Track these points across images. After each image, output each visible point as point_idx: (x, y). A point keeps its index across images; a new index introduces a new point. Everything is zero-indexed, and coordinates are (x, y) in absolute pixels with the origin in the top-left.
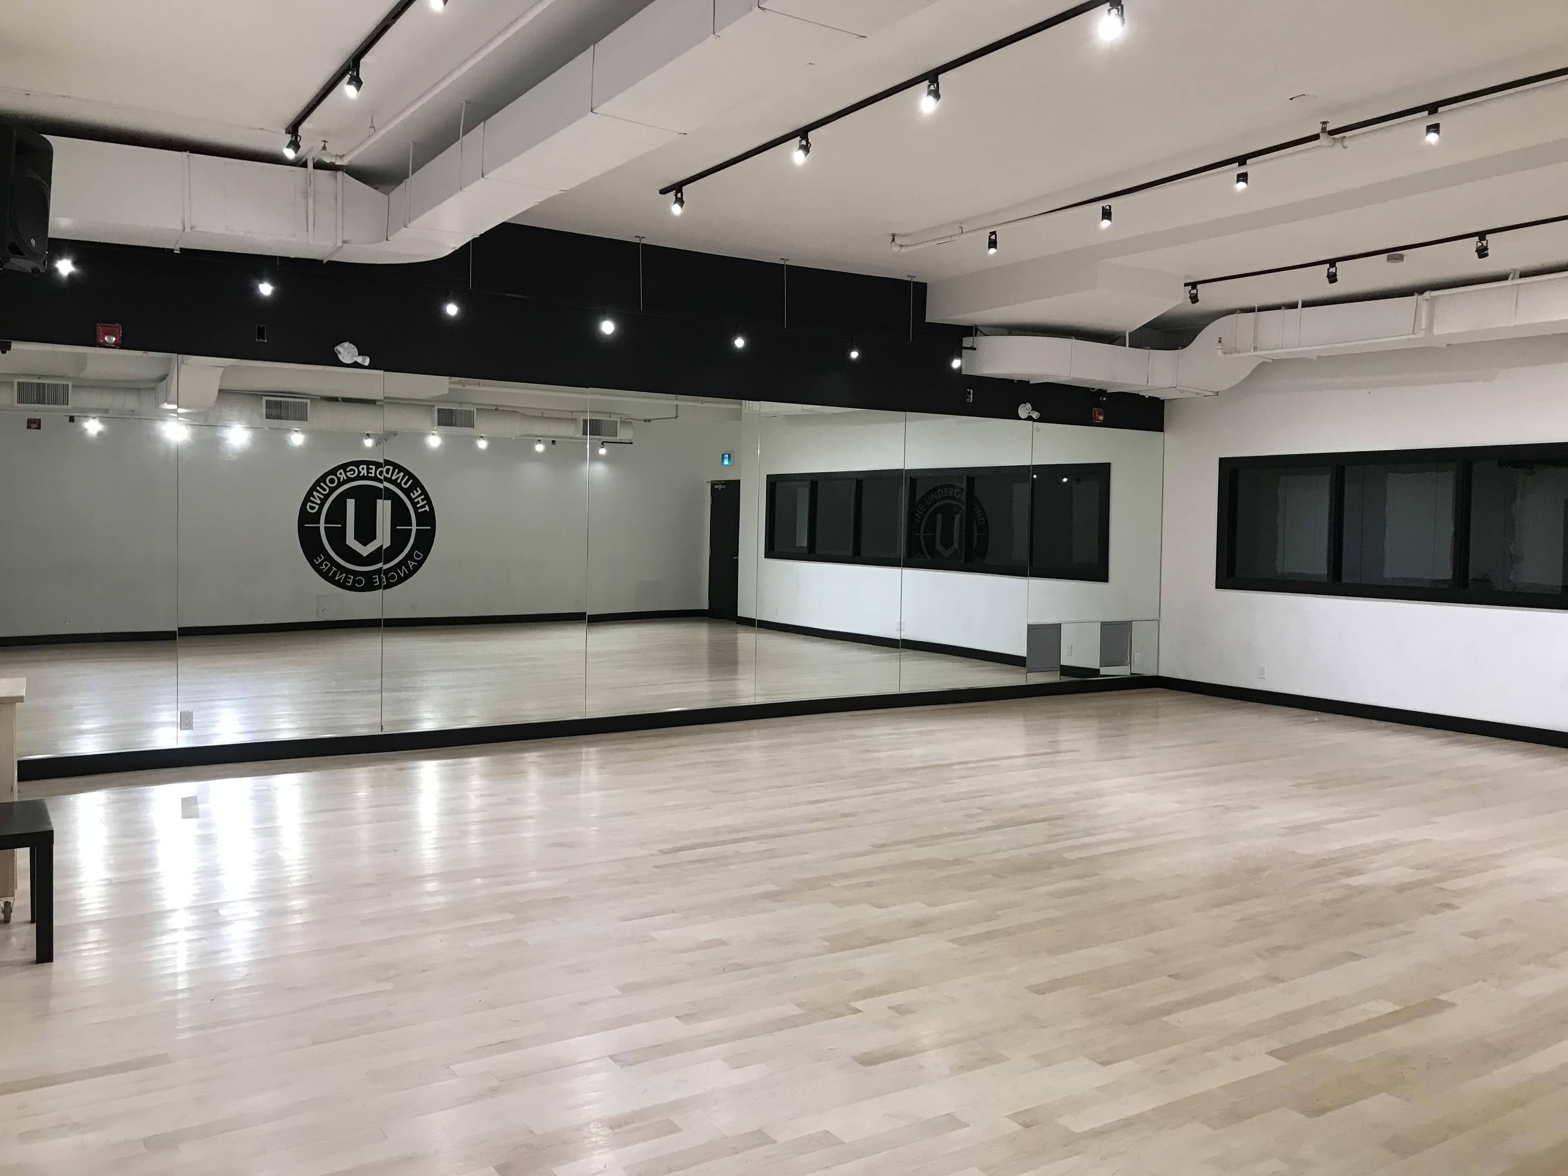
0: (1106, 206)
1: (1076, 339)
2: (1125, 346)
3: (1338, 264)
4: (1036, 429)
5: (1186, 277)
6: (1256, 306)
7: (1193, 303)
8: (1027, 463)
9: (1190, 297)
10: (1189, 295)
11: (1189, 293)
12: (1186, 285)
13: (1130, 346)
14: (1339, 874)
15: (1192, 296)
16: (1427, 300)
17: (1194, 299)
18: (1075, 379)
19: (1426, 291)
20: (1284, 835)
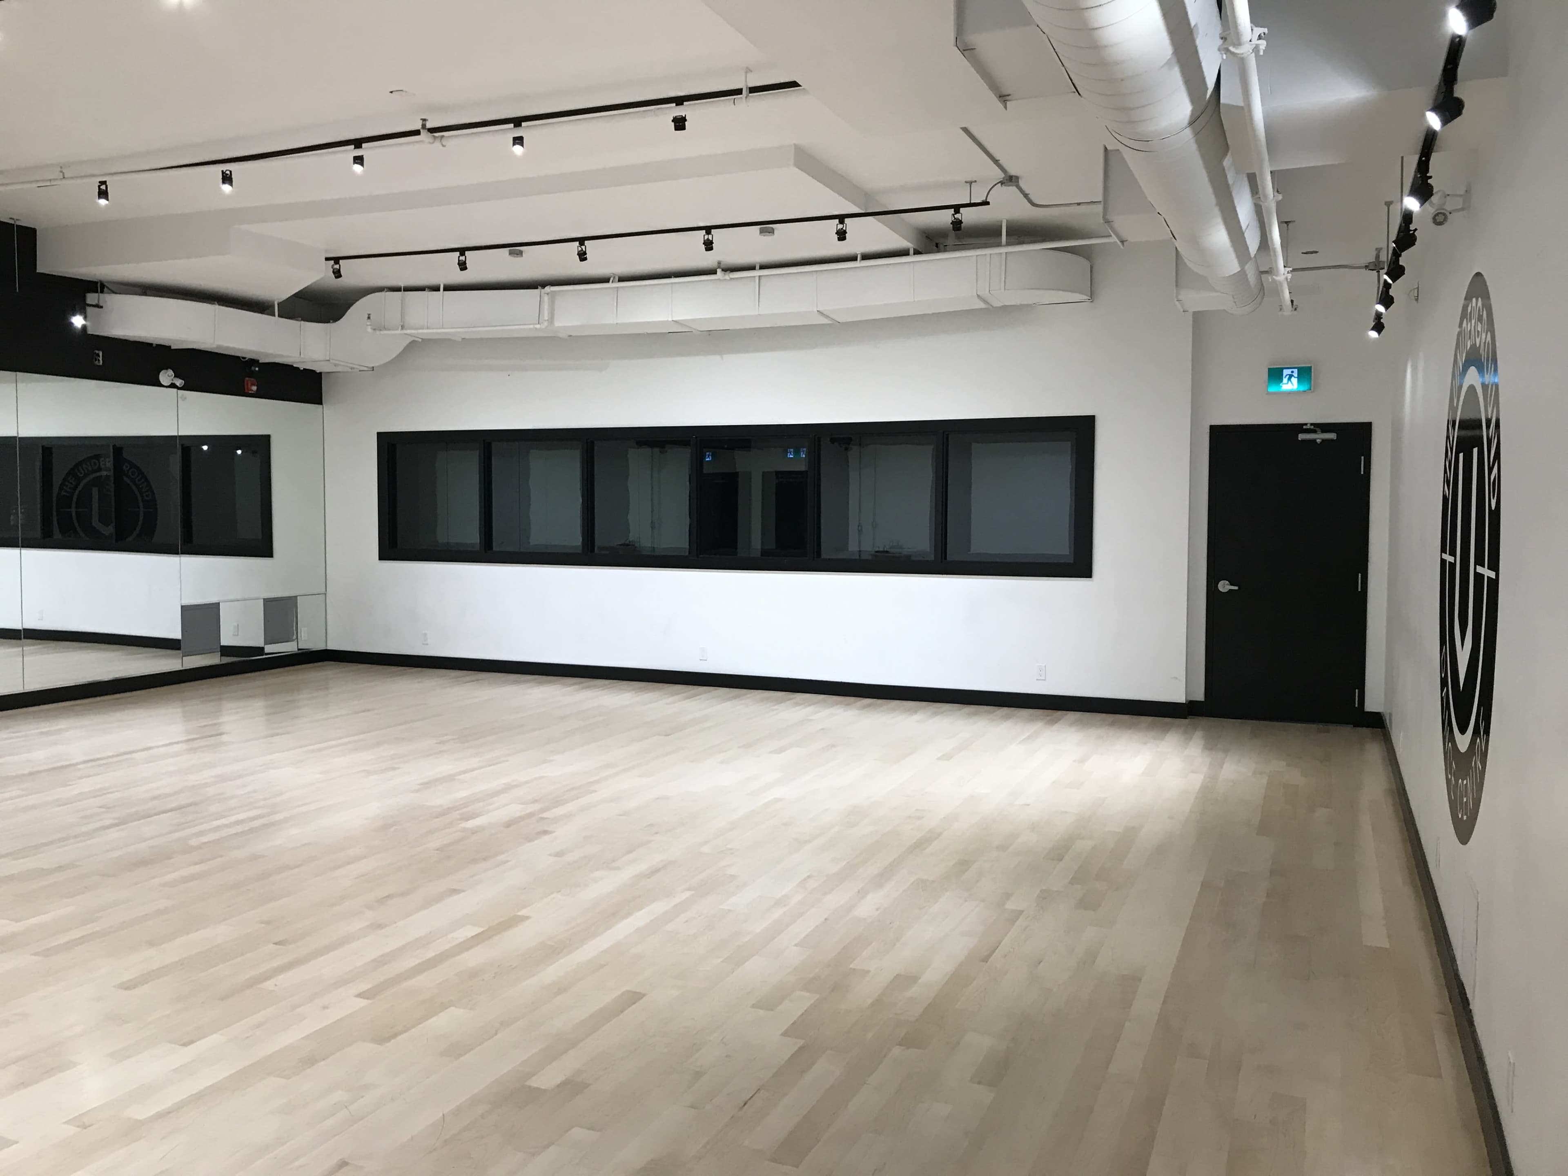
0: (226, 170)
1: (219, 305)
2: (274, 315)
3: (467, 253)
4: (181, 398)
5: (326, 251)
6: (402, 286)
7: (336, 277)
8: (172, 432)
9: (333, 272)
10: (332, 269)
11: (332, 268)
12: (327, 259)
13: (280, 316)
14: (461, 819)
15: (335, 271)
16: (548, 294)
17: (337, 274)
18: (219, 347)
19: (547, 286)
20: (417, 791)
